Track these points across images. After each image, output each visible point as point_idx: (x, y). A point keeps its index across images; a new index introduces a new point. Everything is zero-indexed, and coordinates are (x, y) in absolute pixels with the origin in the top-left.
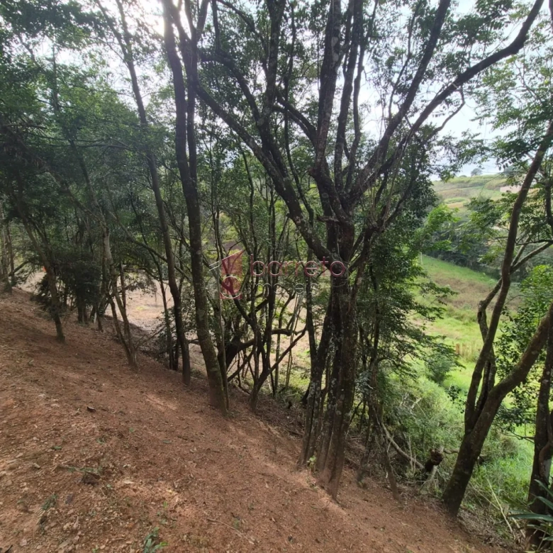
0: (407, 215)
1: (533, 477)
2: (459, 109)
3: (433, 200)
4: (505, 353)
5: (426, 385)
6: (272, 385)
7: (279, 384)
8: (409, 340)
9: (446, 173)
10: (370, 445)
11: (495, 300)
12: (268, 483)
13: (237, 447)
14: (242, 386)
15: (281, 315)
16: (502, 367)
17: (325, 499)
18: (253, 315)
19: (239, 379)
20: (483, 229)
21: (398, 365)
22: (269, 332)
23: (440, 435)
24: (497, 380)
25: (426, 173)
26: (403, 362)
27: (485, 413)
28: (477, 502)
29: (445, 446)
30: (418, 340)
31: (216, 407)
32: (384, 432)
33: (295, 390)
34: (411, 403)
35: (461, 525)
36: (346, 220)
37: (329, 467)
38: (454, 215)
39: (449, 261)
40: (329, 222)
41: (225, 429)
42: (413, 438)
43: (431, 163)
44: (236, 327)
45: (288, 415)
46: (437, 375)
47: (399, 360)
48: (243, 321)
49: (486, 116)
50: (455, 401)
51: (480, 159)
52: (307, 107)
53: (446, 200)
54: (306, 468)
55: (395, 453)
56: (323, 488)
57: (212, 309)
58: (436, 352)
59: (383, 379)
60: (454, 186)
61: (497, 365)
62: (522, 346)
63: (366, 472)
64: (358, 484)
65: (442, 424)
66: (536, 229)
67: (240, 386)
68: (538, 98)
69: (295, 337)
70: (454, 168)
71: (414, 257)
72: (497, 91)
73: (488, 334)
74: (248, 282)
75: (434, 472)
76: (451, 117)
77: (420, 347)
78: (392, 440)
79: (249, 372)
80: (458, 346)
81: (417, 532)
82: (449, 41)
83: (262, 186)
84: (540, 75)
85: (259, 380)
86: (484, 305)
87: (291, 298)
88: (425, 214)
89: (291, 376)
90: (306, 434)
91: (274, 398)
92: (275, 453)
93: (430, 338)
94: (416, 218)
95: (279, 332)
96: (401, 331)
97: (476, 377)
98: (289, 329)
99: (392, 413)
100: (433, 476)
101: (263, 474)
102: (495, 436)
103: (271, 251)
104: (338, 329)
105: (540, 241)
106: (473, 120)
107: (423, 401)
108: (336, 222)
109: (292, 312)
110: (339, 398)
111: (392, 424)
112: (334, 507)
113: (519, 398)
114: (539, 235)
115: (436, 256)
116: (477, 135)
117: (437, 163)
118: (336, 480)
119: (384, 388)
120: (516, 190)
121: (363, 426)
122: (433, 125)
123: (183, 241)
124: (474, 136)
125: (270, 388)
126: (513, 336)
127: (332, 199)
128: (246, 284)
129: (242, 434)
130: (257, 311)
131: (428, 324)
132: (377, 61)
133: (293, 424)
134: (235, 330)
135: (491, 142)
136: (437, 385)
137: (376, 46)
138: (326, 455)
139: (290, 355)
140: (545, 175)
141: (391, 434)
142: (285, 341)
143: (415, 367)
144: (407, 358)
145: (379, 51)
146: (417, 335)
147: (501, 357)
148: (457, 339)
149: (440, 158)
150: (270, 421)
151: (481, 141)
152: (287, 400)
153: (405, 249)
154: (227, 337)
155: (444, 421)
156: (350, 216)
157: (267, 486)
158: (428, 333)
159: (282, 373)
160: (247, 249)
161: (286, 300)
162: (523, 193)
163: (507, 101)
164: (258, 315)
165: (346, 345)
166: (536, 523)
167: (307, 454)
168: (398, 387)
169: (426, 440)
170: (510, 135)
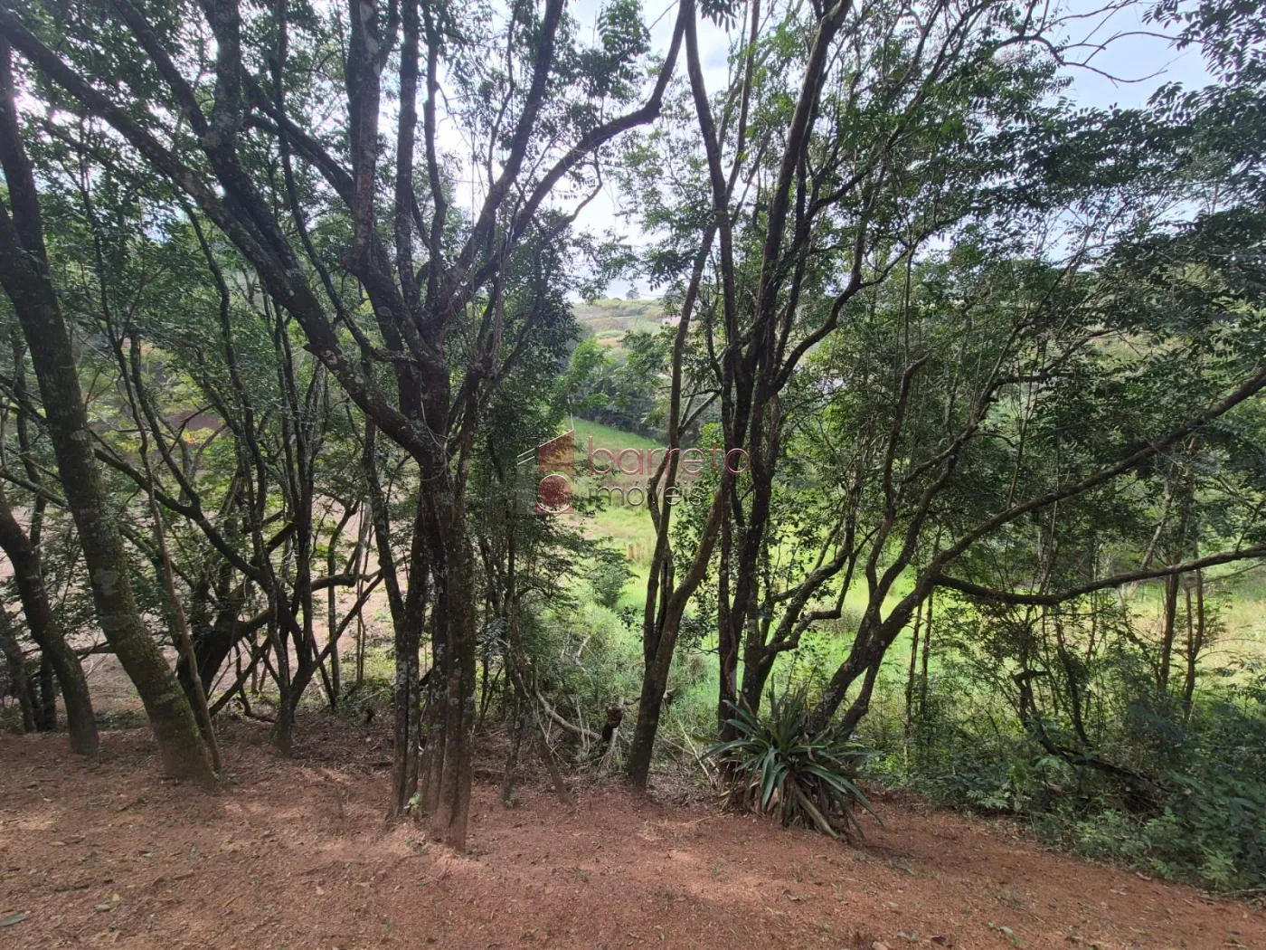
0: (541, 354)
1: (721, 698)
2: (595, 193)
3: (575, 332)
4: (682, 546)
5: (595, 615)
6: (328, 689)
7: (342, 682)
8: (562, 552)
9: (588, 289)
10: (518, 736)
11: (664, 476)
12: (320, 884)
13: (247, 844)
14: (253, 710)
15: (331, 549)
16: (681, 565)
17: (445, 859)
18: (261, 559)
19: (244, 700)
20: (643, 375)
21: (553, 595)
22: (304, 587)
23: (619, 680)
24: (677, 583)
25: (560, 287)
26: (558, 589)
27: (666, 633)
28: (669, 756)
29: (626, 696)
30: (575, 549)
31: (184, 777)
32: (542, 706)
33: (375, 685)
34: (576, 648)
35: (651, 797)
36: (430, 358)
37: (447, 800)
38: (606, 355)
39: (610, 424)
40: (397, 362)
41: (214, 817)
42: (584, 700)
43: (567, 272)
44: (222, 591)
45: (369, 735)
46: (608, 596)
47: (551, 586)
48: (240, 576)
49: (632, 211)
50: (632, 626)
51: (630, 273)
52: (339, 138)
53: (598, 334)
54: (404, 821)
55: (560, 731)
56: (439, 841)
57: (145, 563)
58: (601, 562)
59: (531, 622)
60: (607, 313)
61: (676, 563)
62: (700, 532)
63: (518, 780)
64: (505, 805)
65: (620, 665)
66: (699, 377)
67: (248, 712)
68: (688, 197)
69: (366, 585)
70: (600, 284)
71: (558, 421)
72: (644, 176)
73: (661, 523)
74: (241, 493)
75: (614, 739)
76: (584, 203)
77: (579, 559)
78: (554, 714)
79: (269, 679)
80: (631, 547)
81: (595, 837)
82: (572, 82)
83: (251, 288)
84: (689, 167)
85: (292, 688)
86: (654, 482)
87: (349, 513)
88: (567, 353)
89: (366, 661)
90: (397, 760)
91: (334, 713)
92: (341, 816)
93: (591, 544)
94: (554, 360)
95: (329, 583)
96: (550, 540)
97: (652, 586)
98: (351, 571)
99: (550, 673)
100: (613, 744)
101: (308, 873)
102: (682, 658)
103: (291, 424)
104: (439, 556)
105: (706, 392)
106: (617, 215)
107: (593, 639)
108: (412, 362)
109: (355, 539)
110: (452, 675)
111: (554, 689)
112: (462, 864)
113: (701, 601)
114: (705, 384)
115: (592, 419)
116: (624, 238)
117: (575, 273)
118: (461, 818)
119: (535, 636)
120: (676, 321)
121: (507, 708)
122: (563, 212)
123: (25, 412)
124: (621, 238)
125: (324, 695)
126: (689, 522)
127: (399, 320)
128: (236, 497)
129: (261, 809)
130: (270, 550)
131: (589, 521)
132: (463, 82)
133: (379, 748)
134: (221, 600)
135: (643, 250)
136: (609, 610)
137: (458, 55)
138: (440, 782)
139: (360, 621)
140: (705, 303)
141: (552, 705)
142: (346, 598)
143: (577, 592)
144: (563, 581)
145: (467, 64)
146: (574, 543)
147: (679, 553)
148: (630, 538)
149: (579, 267)
150: (329, 760)
151: (630, 247)
152: (361, 710)
153: (545, 410)
154: (199, 618)
155: (622, 660)
156: (437, 352)
157: (320, 891)
158: (588, 536)
159: (346, 660)
160: (229, 423)
161: (338, 518)
162: (684, 325)
163: (654, 194)
164: (276, 557)
165: (454, 580)
166: (727, 754)
167: (403, 793)
168: (555, 629)
169: (601, 696)
170: (663, 244)
